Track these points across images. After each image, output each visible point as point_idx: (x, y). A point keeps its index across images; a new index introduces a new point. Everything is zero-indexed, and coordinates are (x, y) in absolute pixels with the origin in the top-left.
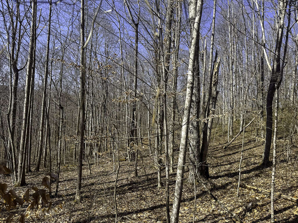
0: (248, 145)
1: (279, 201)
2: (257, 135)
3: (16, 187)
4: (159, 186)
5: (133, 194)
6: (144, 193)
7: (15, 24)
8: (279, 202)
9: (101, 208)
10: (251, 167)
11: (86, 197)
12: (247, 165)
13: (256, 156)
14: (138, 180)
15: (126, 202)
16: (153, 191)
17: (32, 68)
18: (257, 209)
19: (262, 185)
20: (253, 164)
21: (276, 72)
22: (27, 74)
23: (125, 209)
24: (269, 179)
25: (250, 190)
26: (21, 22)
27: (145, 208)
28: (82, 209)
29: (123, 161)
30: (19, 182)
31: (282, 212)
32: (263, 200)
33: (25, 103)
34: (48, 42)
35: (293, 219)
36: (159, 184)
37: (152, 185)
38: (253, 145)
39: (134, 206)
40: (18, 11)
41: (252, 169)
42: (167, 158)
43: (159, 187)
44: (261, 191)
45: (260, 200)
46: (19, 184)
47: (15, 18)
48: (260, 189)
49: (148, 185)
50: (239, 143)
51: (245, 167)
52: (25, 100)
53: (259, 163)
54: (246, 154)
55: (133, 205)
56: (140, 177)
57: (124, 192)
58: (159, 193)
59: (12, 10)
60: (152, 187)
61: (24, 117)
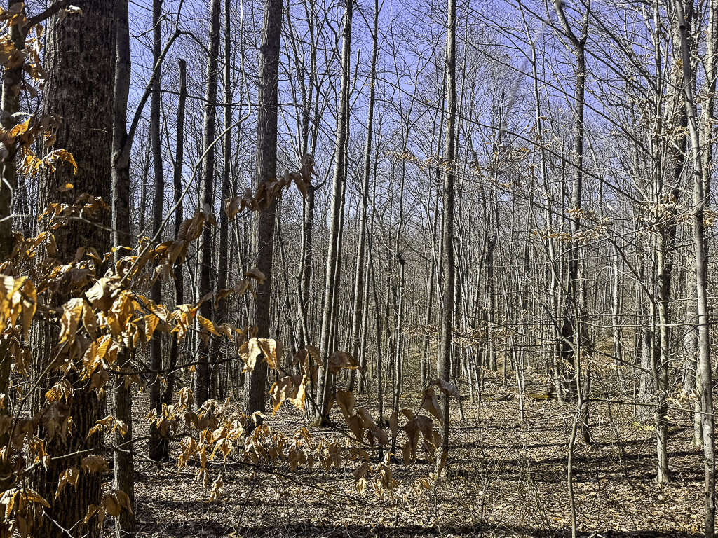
3: (312, 426)
4: (661, 477)
5: (582, 487)
6: (615, 489)
7: (308, 93)
9: (500, 507)
11: (461, 474)
14: (592, 454)
15: (563, 503)
16: (643, 489)
17: (341, 180)
22: (334, 193)
23: (563, 521)
26: (318, 88)
27: (624, 530)
28: (454, 498)
29: (543, 400)
30: (319, 418)
33: (329, 254)
34: (369, 121)
36: (660, 473)
37: (636, 473)
39: (588, 518)
40: (313, 66)
42: (708, 397)
43: (660, 481)
46: (318, 421)
47: (307, 82)
49: (626, 470)
52: (330, 247)
55: (585, 516)
56: (597, 446)
57: (554, 478)
58: (660, 497)
59: (303, 64)
60: (638, 478)
61: (328, 283)
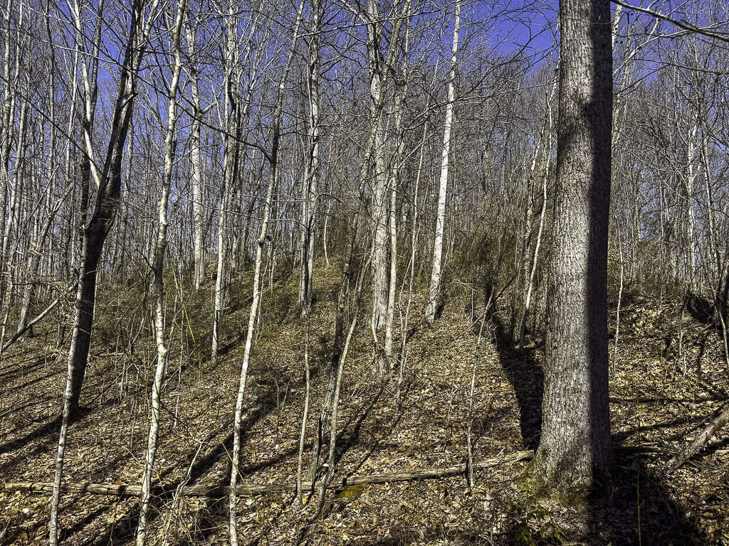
0: (35, 370)
1: (81, 502)
2: (62, 343)
8: (81, 504)
10: (28, 431)
12: (20, 426)
13: (49, 398)
18: (17, 542)
19: (48, 471)
20: (36, 421)
21: (109, 196)
24: (69, 453)
25: (11, 493)
31: (81, 529)
32: (40, 511)
35: (102, 536)
38: (47, 368)
41: (30, 434)
44: (42, 489)
45: (34, 514)
48: (38, 486)
50: (9, 367)
51: (12, 432)
53: (52, 415)
54: (23, 396)
